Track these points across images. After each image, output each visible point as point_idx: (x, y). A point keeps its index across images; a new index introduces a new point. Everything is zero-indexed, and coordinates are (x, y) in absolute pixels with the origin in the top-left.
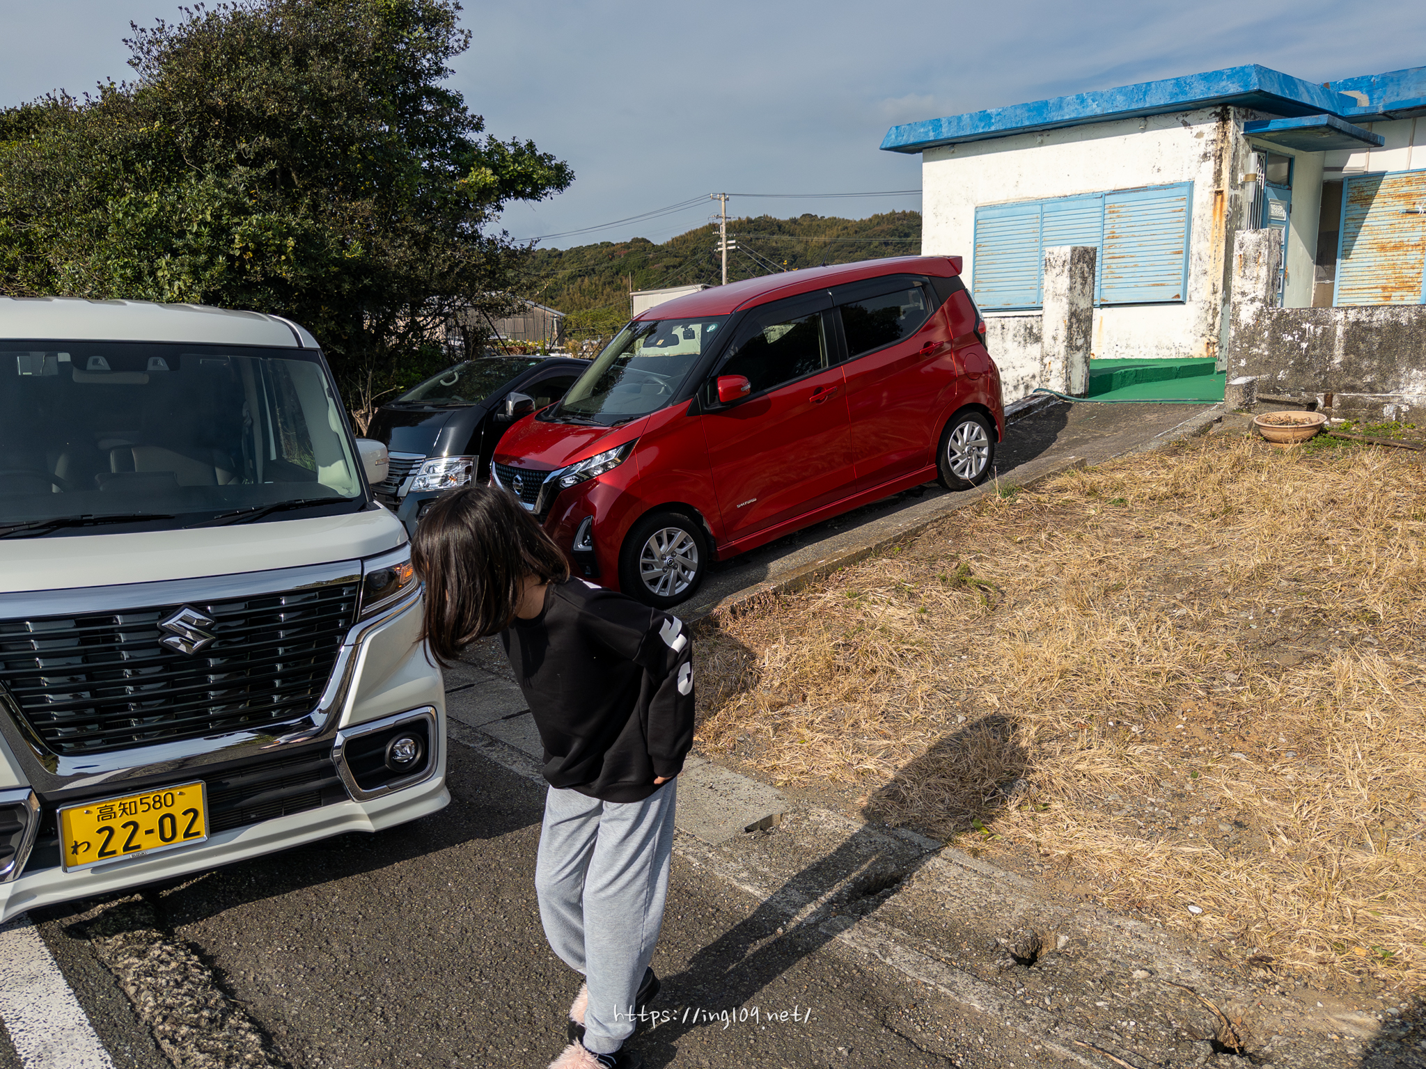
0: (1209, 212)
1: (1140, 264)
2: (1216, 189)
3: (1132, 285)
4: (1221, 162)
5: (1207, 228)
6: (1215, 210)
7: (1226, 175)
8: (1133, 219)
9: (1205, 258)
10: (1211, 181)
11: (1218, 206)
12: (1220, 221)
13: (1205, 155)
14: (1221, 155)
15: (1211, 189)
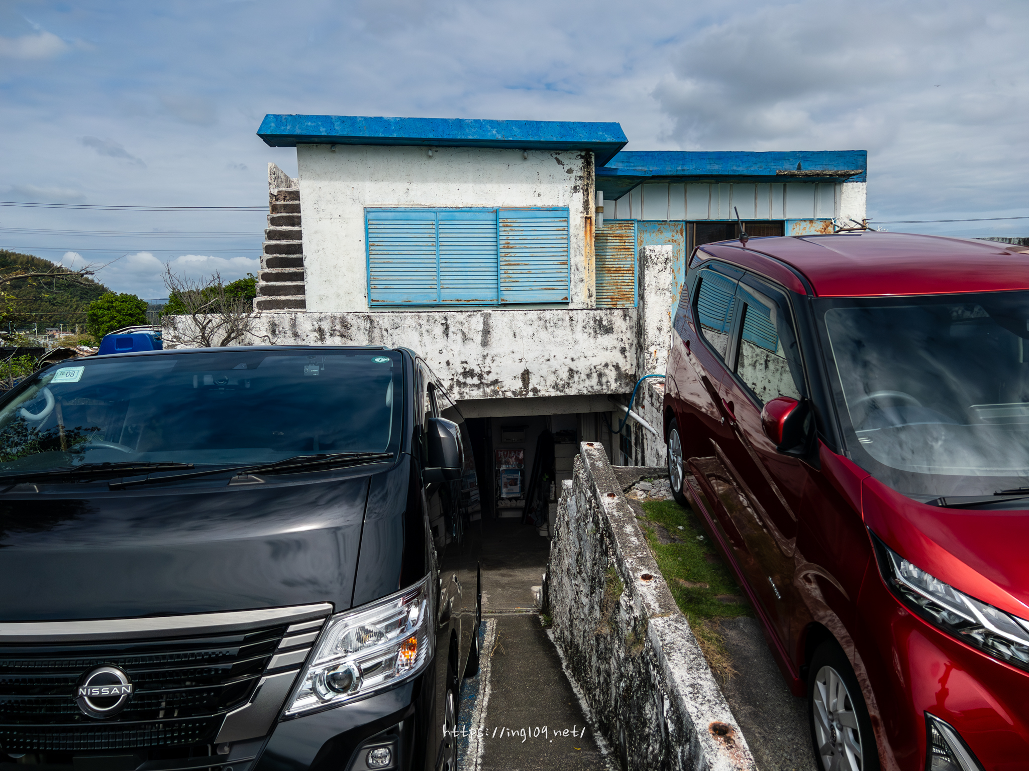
0: (582, 233)
1: (533, 271)
2: (585, 215)
3: (528, 288)
4: (588, 195)
5: (581, 245)
6: (586, 231)
7: (592, 205)
8: (524, 233)
9: (581, 269)
10: (581, 209)
11: (588, 228)
12: (591, 240)
13: (575, 188)
14: (587, 189)
15: (582, 215)
